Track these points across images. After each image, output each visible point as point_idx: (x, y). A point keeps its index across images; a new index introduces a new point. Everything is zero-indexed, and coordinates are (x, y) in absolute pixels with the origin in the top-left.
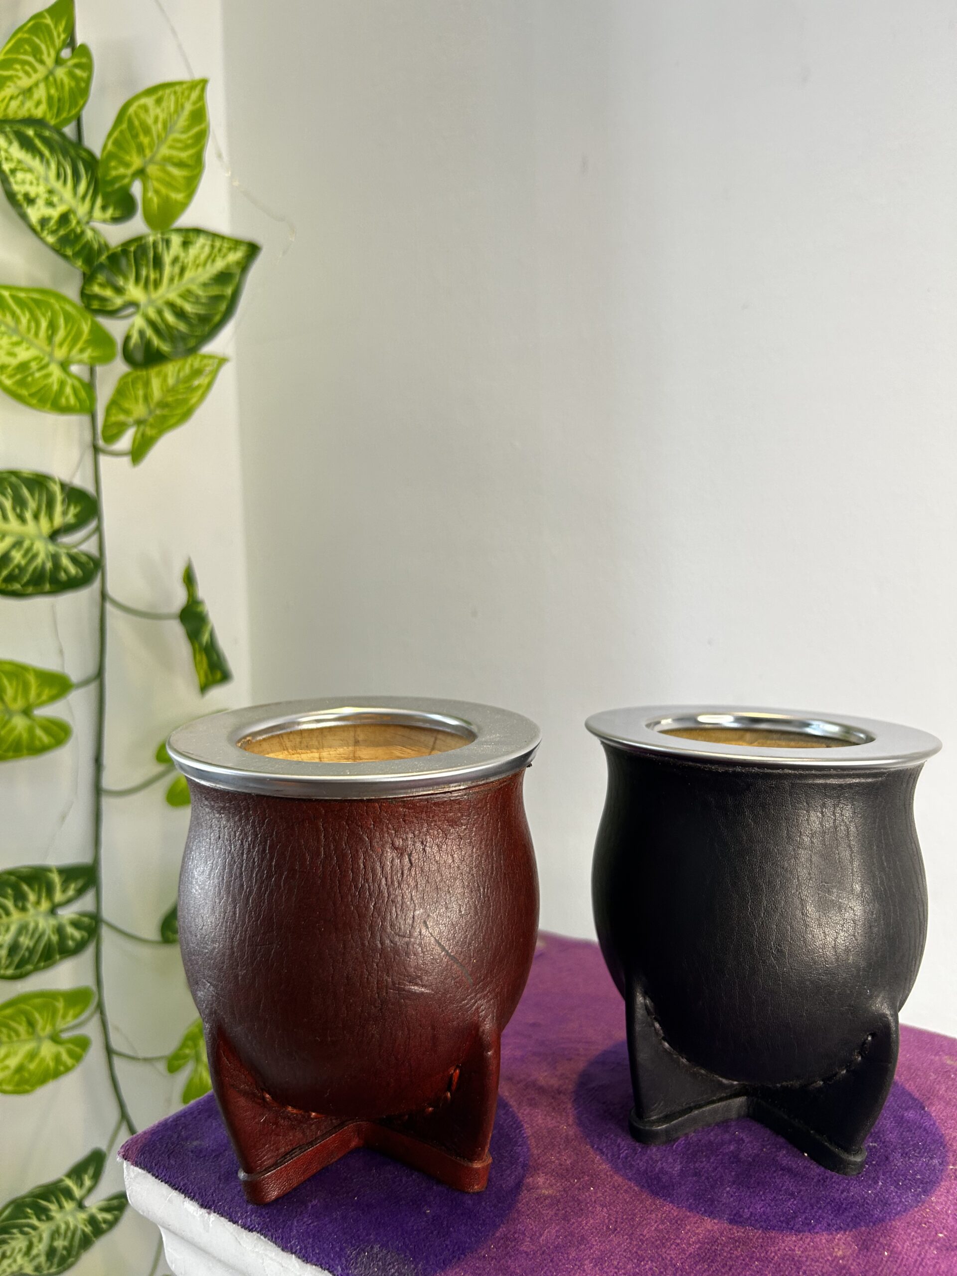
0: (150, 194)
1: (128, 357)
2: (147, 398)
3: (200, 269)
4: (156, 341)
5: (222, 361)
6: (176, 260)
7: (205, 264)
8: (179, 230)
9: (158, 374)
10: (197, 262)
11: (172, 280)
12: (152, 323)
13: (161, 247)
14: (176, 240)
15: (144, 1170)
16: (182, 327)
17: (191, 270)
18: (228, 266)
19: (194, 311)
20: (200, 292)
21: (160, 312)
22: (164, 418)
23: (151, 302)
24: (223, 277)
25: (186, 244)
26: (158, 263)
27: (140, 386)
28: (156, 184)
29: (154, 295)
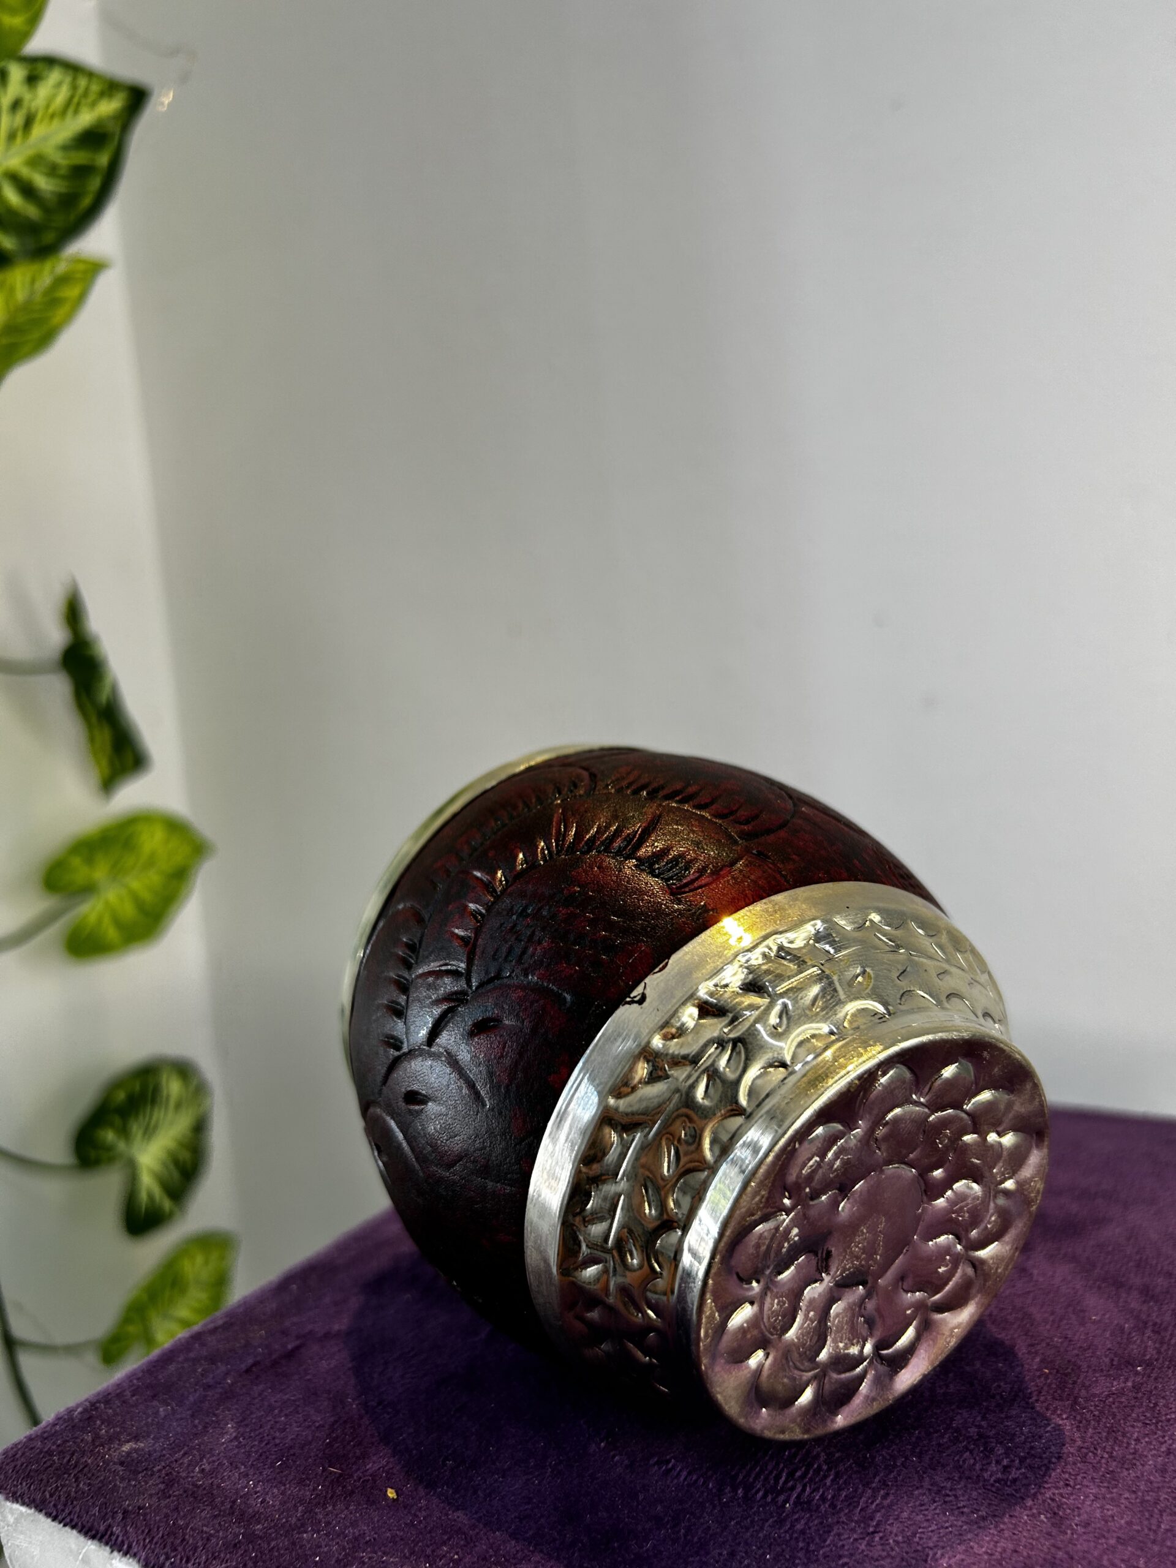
3: (56, 122)
5: (98, 267)
6: (17, 103)
7: (63, 114)
8: (22, 59)
10: (51, 109)
11: (13, 136)
14: (17, 72)
15: (31, 1508)
16: (34, 213)
17: (42, 121)
18: (100, 121)
19: (49, 187)
20: (58, 159)
24: (93, 138)
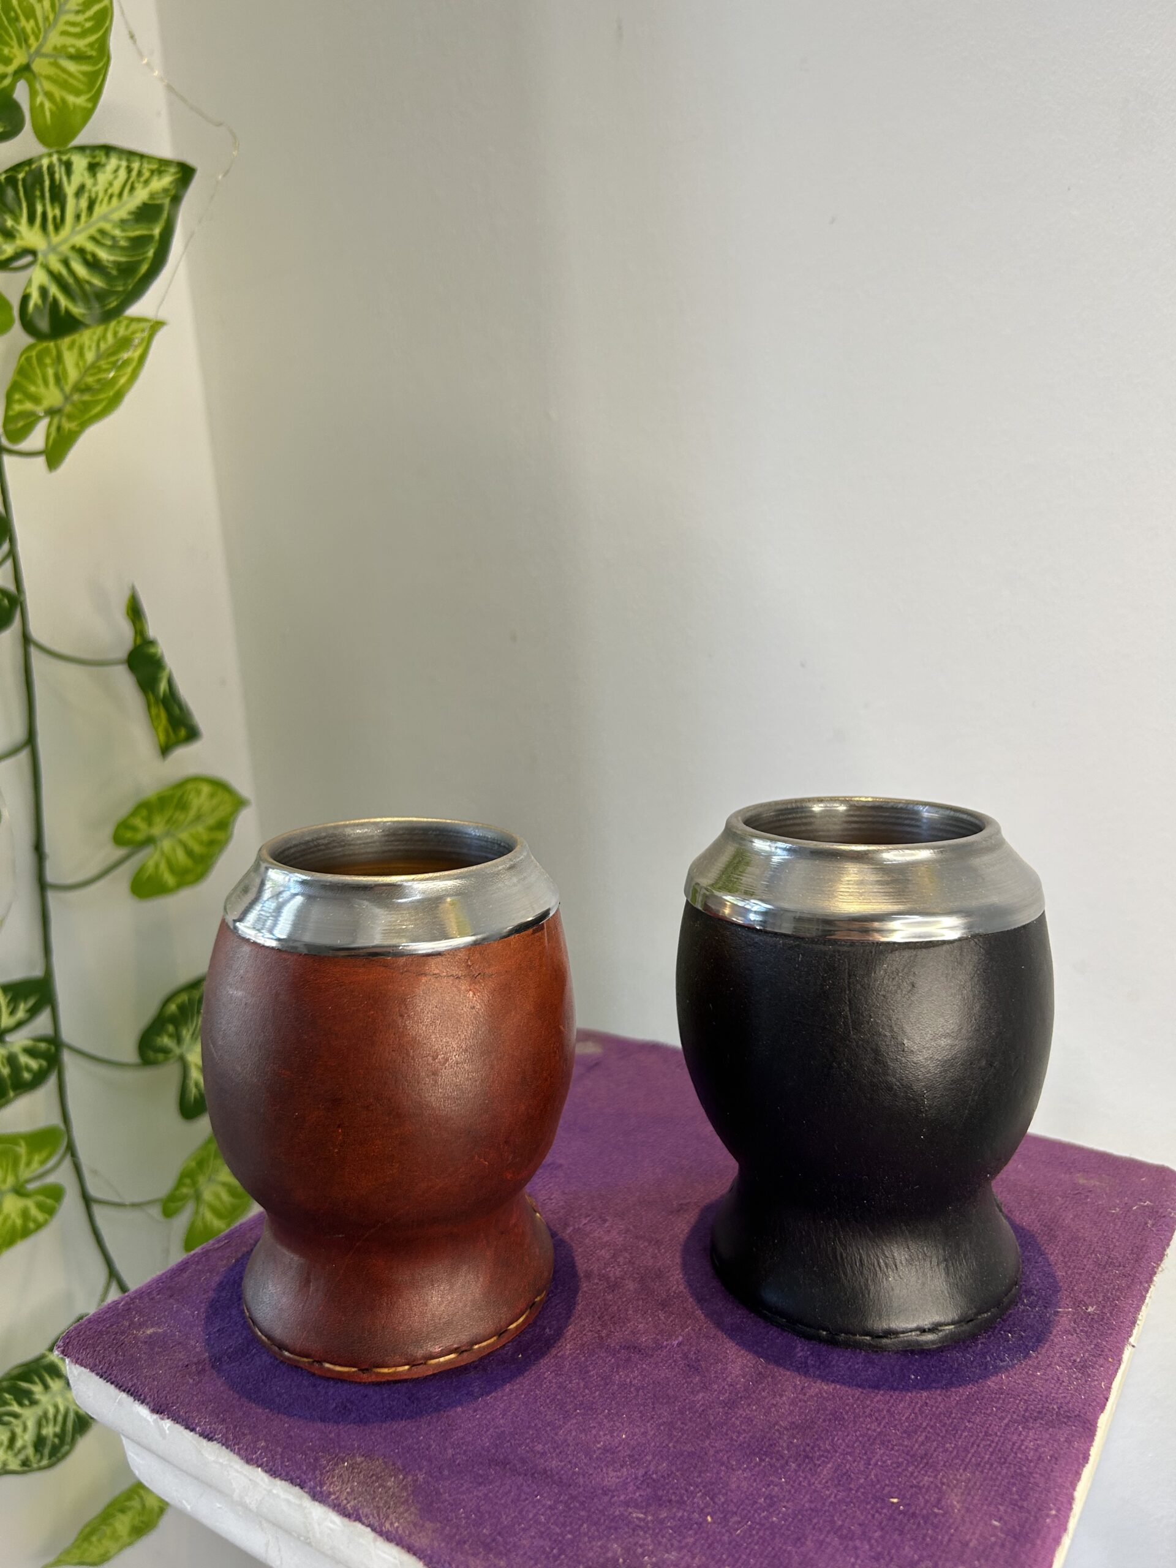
0: (40, 99)
1: (28, 326)
2: (58, 379)
3: (115, 200)
4: (64, 302)
5: (157, 325)
6: (81, 189)
7: (120, 195)
8: (82, 149)
9: (71, 347)
10: (110, 191)
11: (78, 217)
12: (56, 278)
13: (60, 173)
14: (80, 163)
16: (98, 282)
17: (102, 201)
18: (152, 196)
19: (112, 258)
20: (117, 232)
21: (66, 263)
22: (86, 406)
23: (53, 249)
24: (147, 213)
25: (93, 168)
26: (58, 196)
27: (48, 361)
28: (48, 86)
29: (55, 239)
